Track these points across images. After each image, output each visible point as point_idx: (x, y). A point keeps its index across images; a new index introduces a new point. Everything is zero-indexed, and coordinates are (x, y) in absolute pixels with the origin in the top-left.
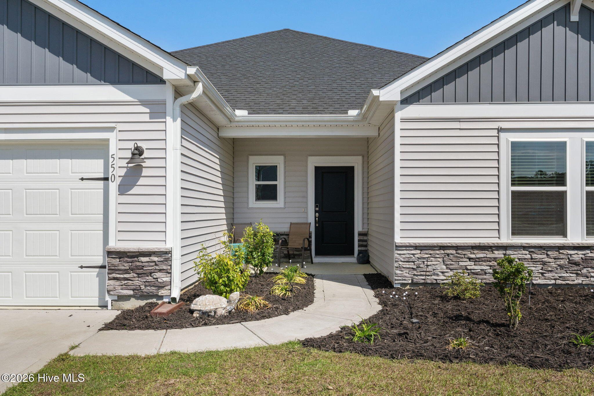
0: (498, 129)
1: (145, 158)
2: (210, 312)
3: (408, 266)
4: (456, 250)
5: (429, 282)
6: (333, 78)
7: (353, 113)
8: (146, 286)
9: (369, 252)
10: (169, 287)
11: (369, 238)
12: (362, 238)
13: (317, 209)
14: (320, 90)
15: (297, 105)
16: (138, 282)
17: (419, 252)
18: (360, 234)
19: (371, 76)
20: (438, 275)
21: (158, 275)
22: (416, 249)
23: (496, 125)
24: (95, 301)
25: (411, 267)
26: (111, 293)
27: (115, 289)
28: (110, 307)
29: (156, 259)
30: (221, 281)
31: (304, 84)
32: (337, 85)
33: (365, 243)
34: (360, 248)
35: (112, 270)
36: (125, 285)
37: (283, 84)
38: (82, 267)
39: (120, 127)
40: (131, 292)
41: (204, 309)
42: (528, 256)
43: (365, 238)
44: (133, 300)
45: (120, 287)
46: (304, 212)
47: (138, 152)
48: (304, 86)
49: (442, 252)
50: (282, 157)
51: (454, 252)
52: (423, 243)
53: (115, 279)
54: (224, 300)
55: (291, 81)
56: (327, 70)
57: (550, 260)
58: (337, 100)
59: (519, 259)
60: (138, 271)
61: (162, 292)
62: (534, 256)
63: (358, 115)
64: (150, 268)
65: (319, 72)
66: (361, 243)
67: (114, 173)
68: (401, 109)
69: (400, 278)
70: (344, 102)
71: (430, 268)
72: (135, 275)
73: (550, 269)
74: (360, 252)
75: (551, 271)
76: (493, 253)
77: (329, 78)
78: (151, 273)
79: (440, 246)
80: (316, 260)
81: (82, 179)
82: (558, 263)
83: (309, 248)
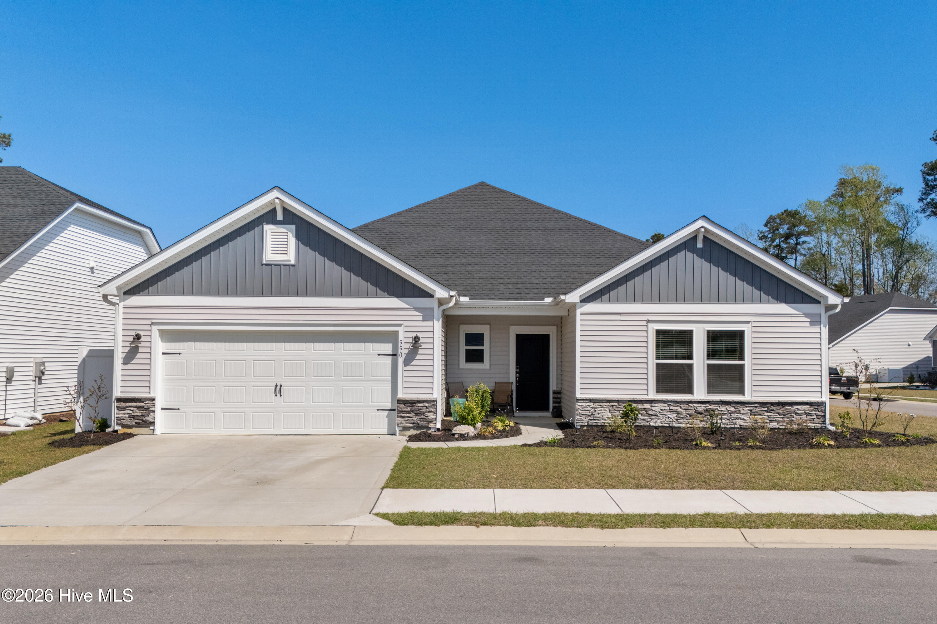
0: (647, 321)
1: (421, 343)
2: (465, 434)
3: (585, 414)
4: (618, 403)
5: (599, 424)
6: (532, 259)
7: (548, 300)
8: (421, 421)
9: (562, 407)
10: (435, 422)
11: (562, 395)
12: (556, 396)
13: (518, 370)
14: (522, 273)
15: (504, 290)
16: (415, 419)
17: (593, 404)
18: (554, 393)
19: (564, 257)
20: (605, 420)
21: (428, 414)
22: (591, 402)
23: (645, 318)
24: (385, 431)
25: (587, 414)
26: (400, 425)
27: (402, 423)
28: (398, 434)
29: (427, 405)
30: (469, 417)
31: (508, 266)
32: (535, 268)
33: (558, 400)
34: (554, 405)
35: (400, 411)
36: (407, 420)
37: (490, 266)
38: (378, 410)
39: (406, 324)
40: (411, 425)
41: (461, 432)
42: (667, 408)
43: (559, 396)
44: (412, 430)
45: (405, 422)
46: (507, 373)
47: (416, 339)
48: (508, 268)
49: (608, 404)
50: (488, 326)
51: (616, 404)
52: (595, 398)
53: (401, 417)
54: (472, 428)
55: (497, 262)
56: (527, 248)
57: (682, 410)
58: (536, 285)
59: (661, 409)
60: (416, 412)
61: (431, 425)
62: (671, 407)
63: (552, 301)
64: (424, 410)
65: (520, 250)
66: (555, 400)
67: (402, 352)
68: (581, 307)
69: (579, 421)
70: (542, 288)
71: (600, 415)
72: (414, 415)
73: (682, 417)
74: (554, 408)
75: (683, 418)
76: (643, 405)
77: (529, 259)
78: (424, 413)
79: (607, 400)
80: (517, 414)
81: (379, 355)
82: (688, 412)
83: (511, 404)
